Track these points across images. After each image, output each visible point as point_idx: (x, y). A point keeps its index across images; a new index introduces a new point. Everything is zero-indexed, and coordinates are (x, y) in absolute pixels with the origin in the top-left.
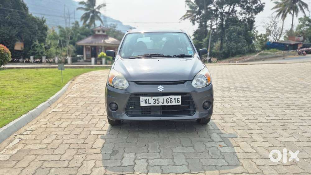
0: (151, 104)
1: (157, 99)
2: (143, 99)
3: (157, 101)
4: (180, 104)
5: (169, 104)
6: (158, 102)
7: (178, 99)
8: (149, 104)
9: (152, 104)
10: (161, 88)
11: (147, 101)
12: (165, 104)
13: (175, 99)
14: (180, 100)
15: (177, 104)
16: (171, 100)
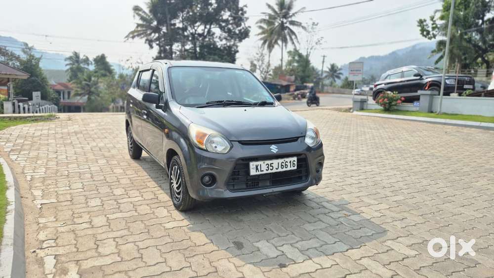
0: (263, 171)
1: (271, 164)
2: (253, 165)
3: (271, 166)
4: (296, 168)
5: (284, 169)
6: (271, 168)
7: (294, 162)
8: (261, 171)
9: (265, 172)
10: (274, 149)
11: (259, 167)
12: (280, 170)
13: (290, 162)
14: (296, 163)
15: (292, 168)
16: (286, 163)
